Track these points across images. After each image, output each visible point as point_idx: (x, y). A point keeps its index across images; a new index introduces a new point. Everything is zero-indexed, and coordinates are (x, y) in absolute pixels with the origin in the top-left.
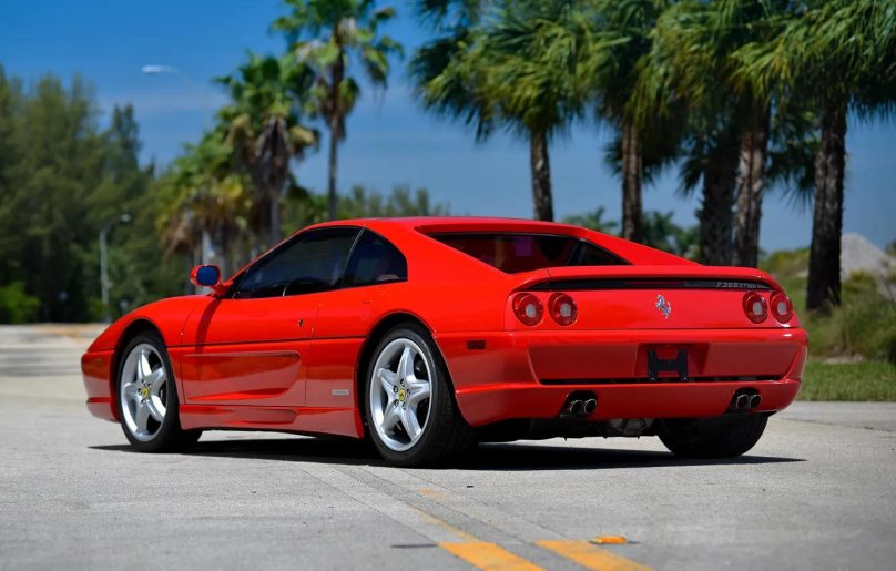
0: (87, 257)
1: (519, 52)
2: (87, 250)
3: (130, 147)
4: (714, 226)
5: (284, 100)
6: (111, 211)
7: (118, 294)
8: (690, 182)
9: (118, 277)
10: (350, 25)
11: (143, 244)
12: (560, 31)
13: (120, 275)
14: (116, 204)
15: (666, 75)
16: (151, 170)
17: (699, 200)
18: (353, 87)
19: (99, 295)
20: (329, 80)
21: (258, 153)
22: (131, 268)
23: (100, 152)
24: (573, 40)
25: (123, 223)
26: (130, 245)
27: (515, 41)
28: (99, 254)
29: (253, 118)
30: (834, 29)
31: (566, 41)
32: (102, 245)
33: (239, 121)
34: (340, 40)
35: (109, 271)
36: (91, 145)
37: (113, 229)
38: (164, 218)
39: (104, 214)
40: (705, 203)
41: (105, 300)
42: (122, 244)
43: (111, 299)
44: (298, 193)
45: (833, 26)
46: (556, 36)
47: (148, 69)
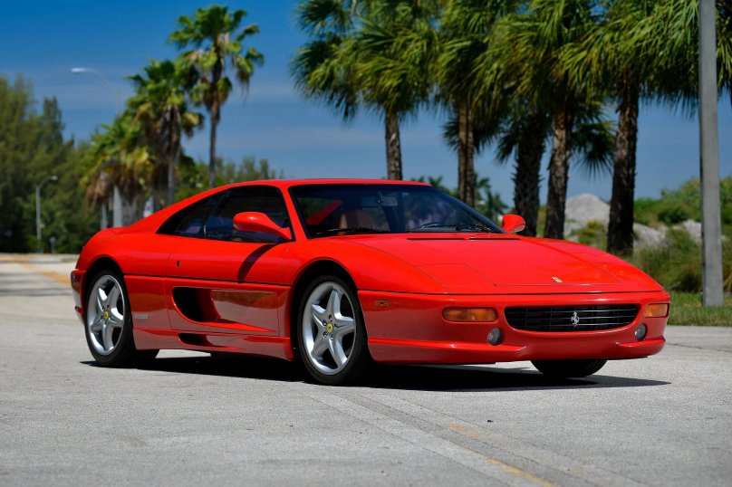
0: (26, 206)
1: (381, 52)
2: (26, 200)
3: (56, 127)
4: (525, 186)
5: (178, 93)
6: (44, 173)
7: (48, 232)
8: (504, 152)
9: (49, 220)
10: (226, 39)
11: (66, 197)
12: (415, 36)
13: (50, 219)
14: (48, 168)
15: (498, 70)
16: (72, 143)
17: (513, 166)
18: (228, 83)
19: (35, 233)
20: (210, 78)
21: (159, 131)
22: (58, 214)
23: (37, 130)
24: (425, 42)
25: (51, 181)
26: (57, 198)
27: (378, 44)
28: (35, 203)
29: (155, 106)
30: (639, 33)
31: (419, 44)
32: (37, 197)
33: (143, 108)
34: (218, 49)
35: (42, 216)
36: (30, 126)
37: (45, 186)
38: (85, 179)
39: (39, 174)
40: (518, 169)
41: (39, 237)
42: (51, 197)
43: (43, 236)
44: (187, 162)
45: (638, 31)
46: (411, 40)
47: (76, 70)
